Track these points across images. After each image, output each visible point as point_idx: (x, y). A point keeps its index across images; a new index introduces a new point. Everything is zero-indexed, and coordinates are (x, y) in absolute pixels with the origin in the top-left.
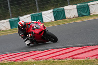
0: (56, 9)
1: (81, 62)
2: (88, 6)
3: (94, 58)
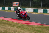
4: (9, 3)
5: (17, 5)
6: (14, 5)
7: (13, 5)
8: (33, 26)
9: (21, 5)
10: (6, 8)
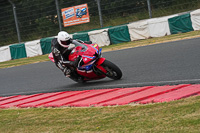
0: (45, 39)
1: (83, 111)
2: (88, 36)
3: (100, 106)
4: (40, 16)
5: (80, 17)
6: (66, 24)
7: (62, 21)
8: (176, 106)
9: (103, 12)
10: (33, 48)
